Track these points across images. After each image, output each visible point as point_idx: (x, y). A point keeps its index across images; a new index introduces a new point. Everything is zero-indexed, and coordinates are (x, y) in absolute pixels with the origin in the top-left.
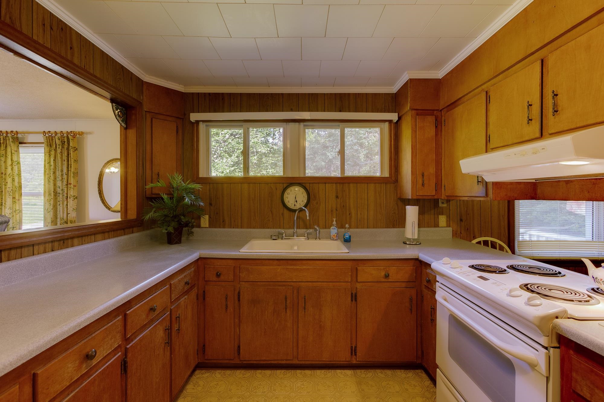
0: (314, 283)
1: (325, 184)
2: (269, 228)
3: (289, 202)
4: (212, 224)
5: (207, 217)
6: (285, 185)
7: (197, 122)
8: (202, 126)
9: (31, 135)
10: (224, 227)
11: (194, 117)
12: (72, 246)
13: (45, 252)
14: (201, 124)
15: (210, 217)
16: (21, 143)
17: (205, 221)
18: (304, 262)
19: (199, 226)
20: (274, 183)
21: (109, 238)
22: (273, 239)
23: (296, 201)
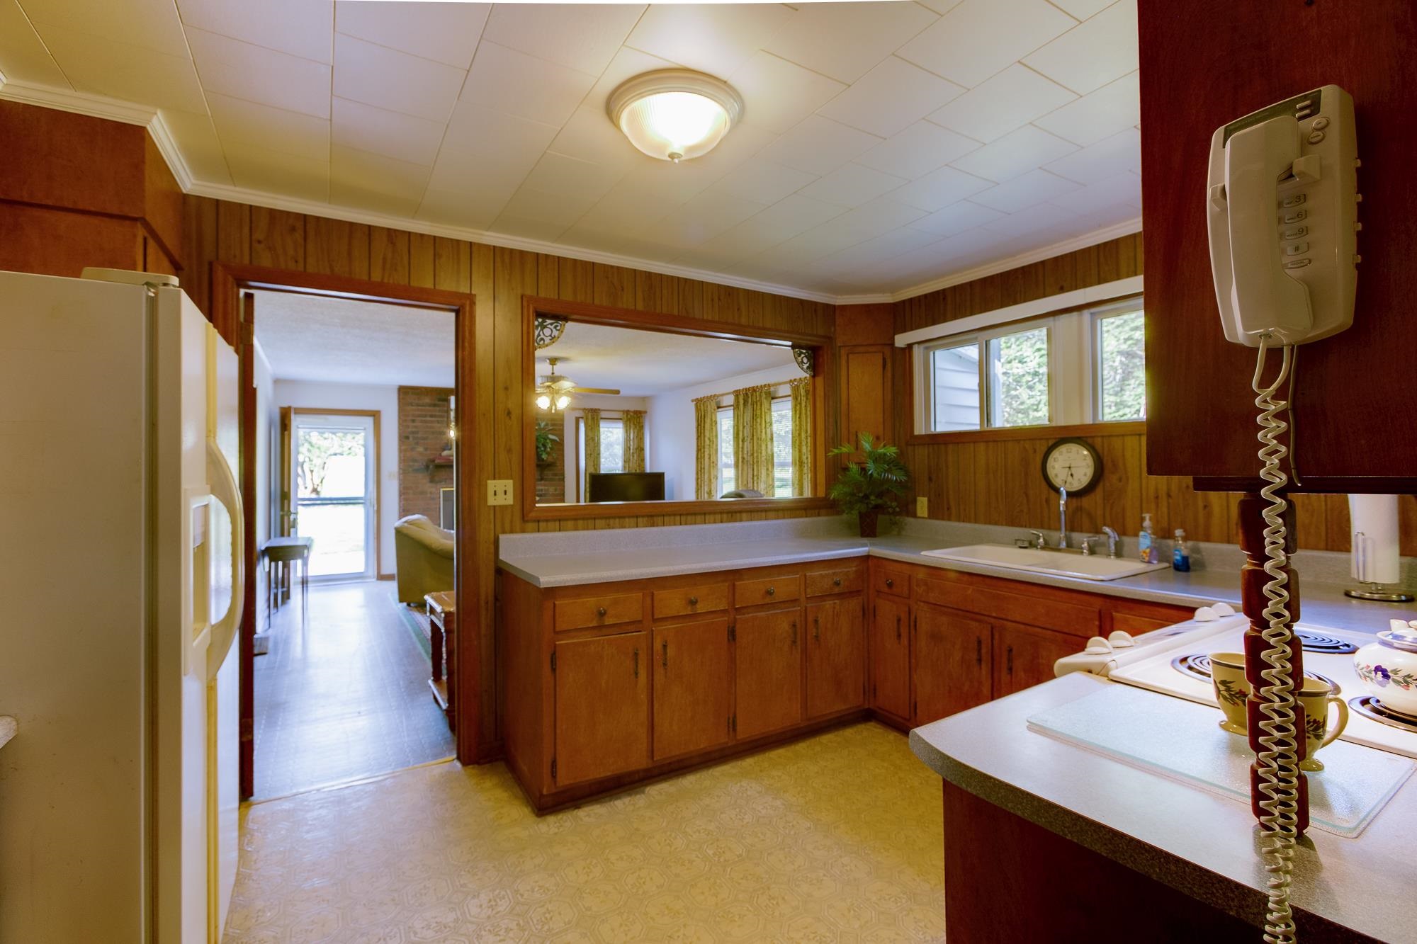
0: (1028, 627)
1: (1137, 437)
2: (1021, 526)
3: (1056, 475)
4: (934, 513)
5: (925, 500)
6: (1051, 443)
7: (910, 346)
8: (917, 352)
9: (782, 386)
10: (949, 519)
11: (901, 340)
12: (741, 520)
13: (715, 522)
14: (916, 348)
15: (929, 501)
16: (773, 398)
17: (922, 504)
18: (1012, 585)
19: (914, 515)
20: (1030, 439)
21: (784, 518)
22: (1021, 547)
23: (1072, 475)
